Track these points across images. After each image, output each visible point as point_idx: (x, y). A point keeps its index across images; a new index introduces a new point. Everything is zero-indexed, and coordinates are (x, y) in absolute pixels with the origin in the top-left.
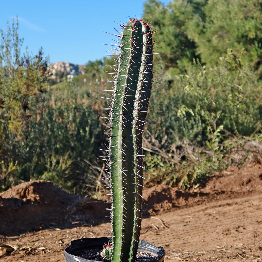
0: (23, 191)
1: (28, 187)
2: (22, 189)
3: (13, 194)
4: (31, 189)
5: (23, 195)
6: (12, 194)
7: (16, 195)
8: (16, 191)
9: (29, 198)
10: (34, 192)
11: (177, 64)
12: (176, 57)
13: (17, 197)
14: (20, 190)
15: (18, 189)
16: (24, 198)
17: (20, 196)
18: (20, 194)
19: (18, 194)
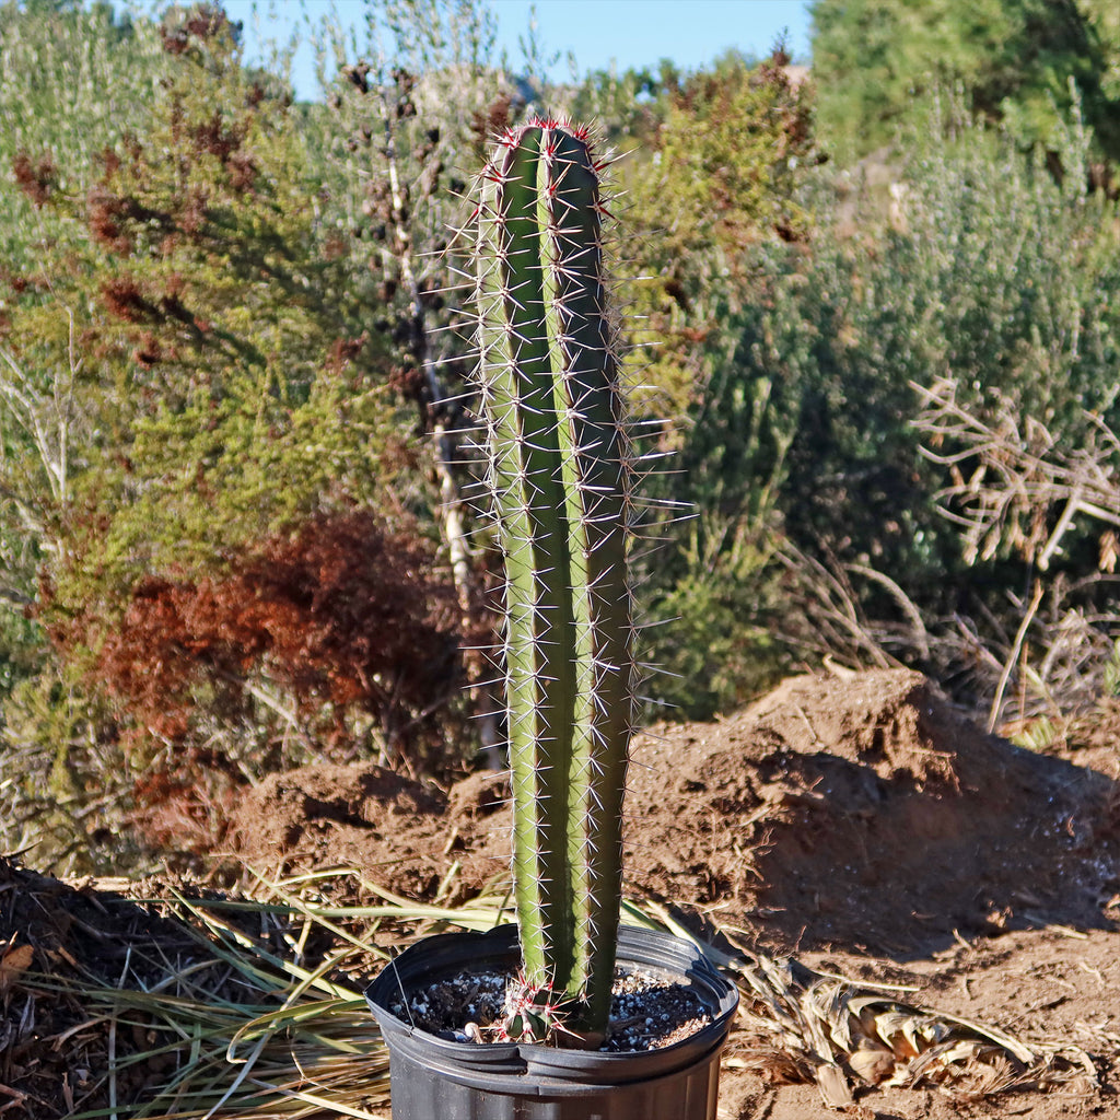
0: (871, 726)
1: (895, 710)
2: (864, 715)
3: (821, 733)
4: (907, 722)
5: (870, 745)
6: (817, 737)
7: (840, 742)
8: (837, 721)
9: (899, 761)
10: (922, 736)
11: (1000, 115)
12: (996, 83)
13: (847, 752)
14: (858, 721)
16: (878, 762)
17: (858, 747)
18: (857, 739)
19: (846, 736)
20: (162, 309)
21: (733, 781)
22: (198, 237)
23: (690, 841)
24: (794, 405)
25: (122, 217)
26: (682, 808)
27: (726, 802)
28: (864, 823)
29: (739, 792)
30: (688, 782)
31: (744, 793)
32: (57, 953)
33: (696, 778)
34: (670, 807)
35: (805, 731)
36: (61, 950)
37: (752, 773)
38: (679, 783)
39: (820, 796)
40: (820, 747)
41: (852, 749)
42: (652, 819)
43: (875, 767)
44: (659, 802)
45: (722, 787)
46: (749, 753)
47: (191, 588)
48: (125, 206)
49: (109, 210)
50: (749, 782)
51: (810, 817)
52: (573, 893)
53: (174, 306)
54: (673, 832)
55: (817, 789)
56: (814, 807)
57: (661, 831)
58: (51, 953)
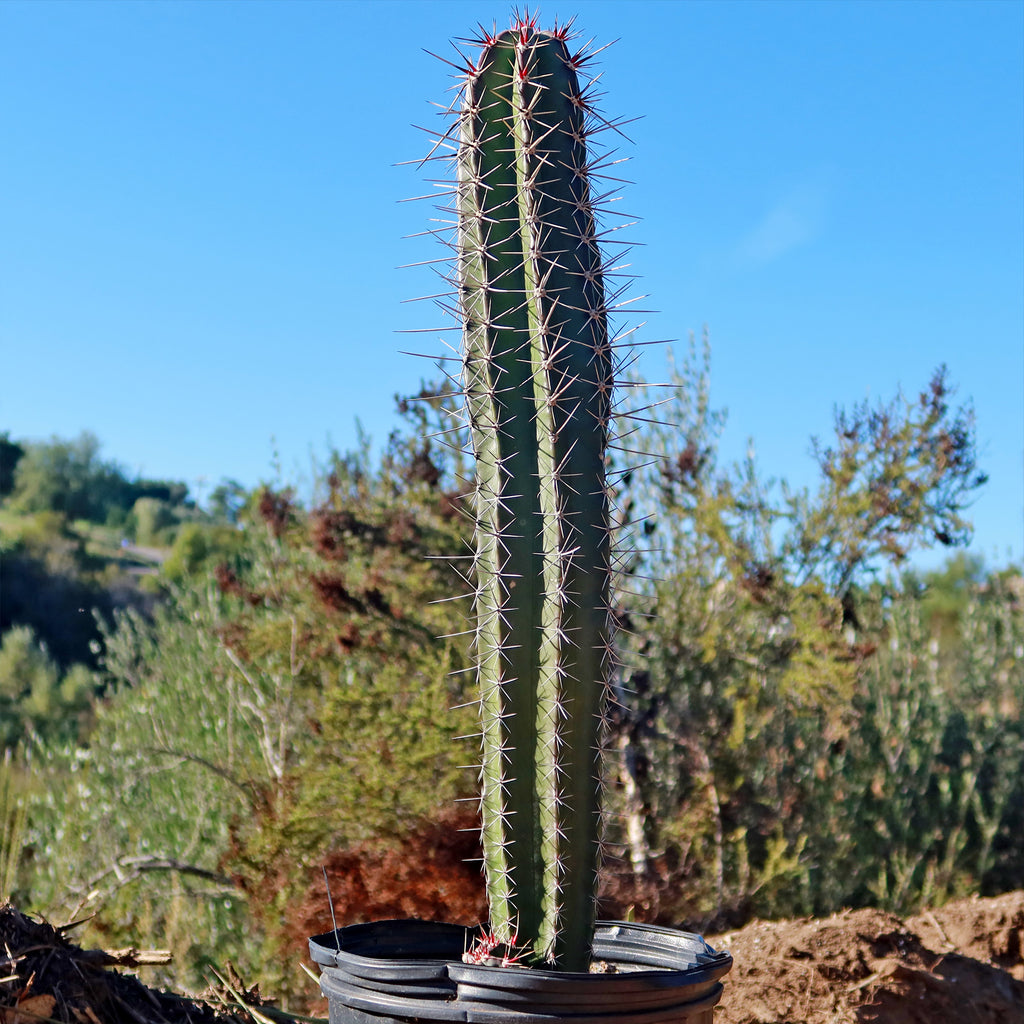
0: (1006, 929)
2: (998, 918)
3: (952, 936)
5: (1005, 949)
6: (948, 940)
7: (972, 944)
8: (968, 923)
13: (980, 954)
14: (990, 925)
15: (976, 915)
16: (1012, 965)
17: (992, 951)
18: (991, 942)
19: (979, 939)
20: (364, 601)
21: (842, 952)
22: (405, 547)
23: (788, 1001)
24: (1000, 800)
25: (340, 531)
26: (784, 972)
27: (833, 970)
28: (992, 1015)
29: (848, 963)
30: (793, 949)
31: (854, 965)
32: (83, 1012)
33: (802, 948)
34: (772, 970)
35: (937, 935)
36: (88, 1010)
37: (865, 948)
38: (784, 950)
39: (940, 978)
40: (950, 947)
41: (986, 951)
42: (750, 980)
43: (1011, 971)
44: (760, 965)
45: (830, 957)
46: (863, 930)
47: (378, 863)
48: (341, 519)
49: (328, 524)
50: (860, 955)
51: (927, 994)
52: (541, 832)
53: (375, 599)
54: (771, 991)
55: (936, 971)
56: (932, 986)
57: (758, 989)
58: (76, 1011)
